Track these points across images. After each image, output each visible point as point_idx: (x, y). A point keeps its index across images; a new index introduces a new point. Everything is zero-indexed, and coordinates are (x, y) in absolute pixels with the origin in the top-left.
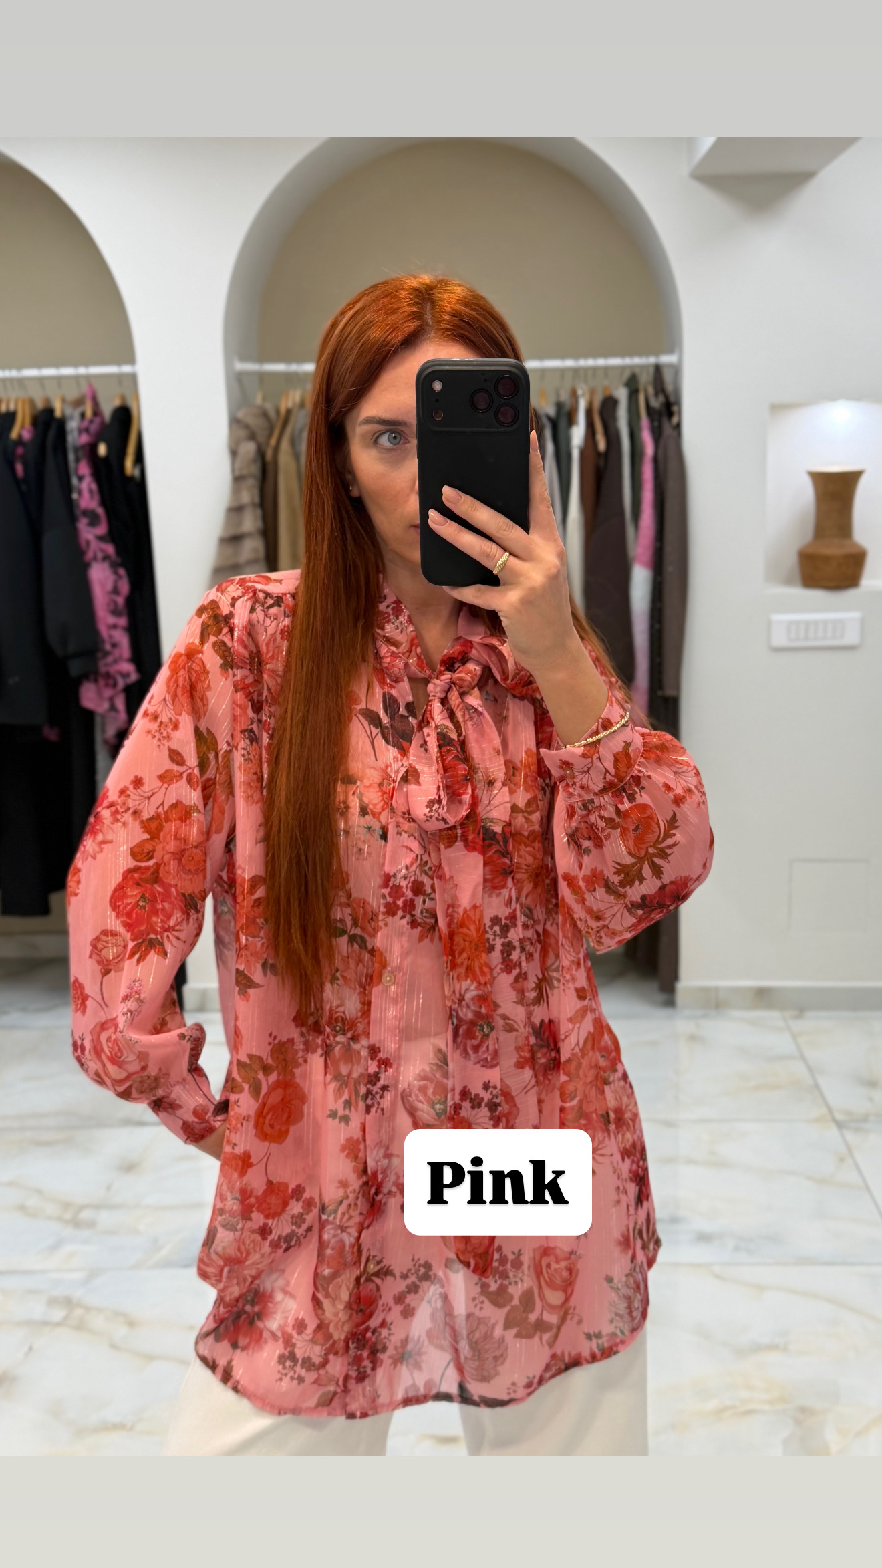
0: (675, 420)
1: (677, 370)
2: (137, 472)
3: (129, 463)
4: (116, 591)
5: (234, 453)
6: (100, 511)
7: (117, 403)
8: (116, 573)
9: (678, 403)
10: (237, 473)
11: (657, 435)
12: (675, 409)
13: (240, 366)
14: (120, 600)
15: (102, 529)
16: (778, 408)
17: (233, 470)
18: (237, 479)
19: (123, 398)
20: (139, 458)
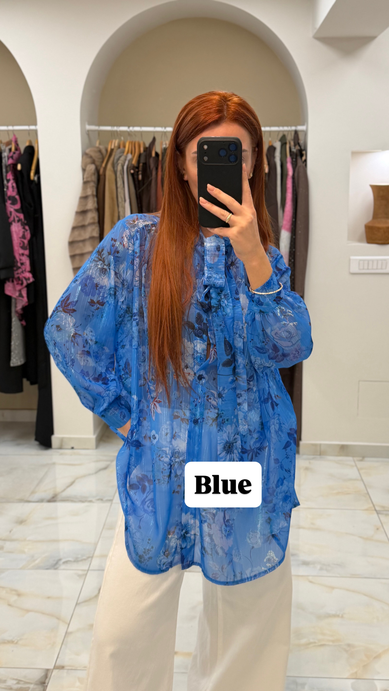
0: (304, 158)
1: (305, 133)
2: (36, 179)
3: (32, 174)
4: (24, 237)
5: (84, 170)
6: (17, 197)
7: (27, 144)
8: (24, 228)
9: (305, 149)
10: (85, 180)
11: (295, 165)
12: (304, 152)
13: (88, 127)
14: (26, 242)
15: (18, 206)
16: (355, 154)
17: (83, 179)
18: (85, 183)
19: (30, 142)
20: (38, 172)
